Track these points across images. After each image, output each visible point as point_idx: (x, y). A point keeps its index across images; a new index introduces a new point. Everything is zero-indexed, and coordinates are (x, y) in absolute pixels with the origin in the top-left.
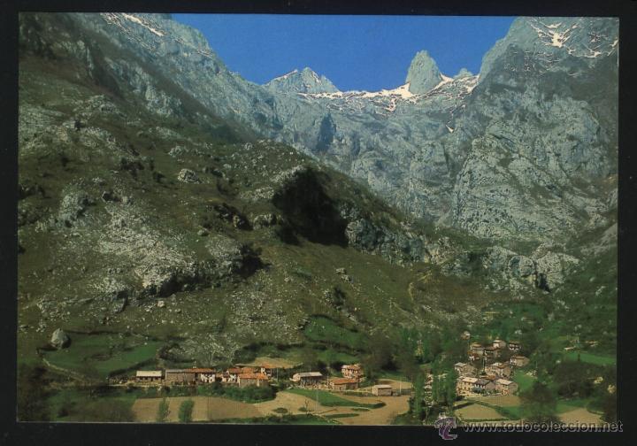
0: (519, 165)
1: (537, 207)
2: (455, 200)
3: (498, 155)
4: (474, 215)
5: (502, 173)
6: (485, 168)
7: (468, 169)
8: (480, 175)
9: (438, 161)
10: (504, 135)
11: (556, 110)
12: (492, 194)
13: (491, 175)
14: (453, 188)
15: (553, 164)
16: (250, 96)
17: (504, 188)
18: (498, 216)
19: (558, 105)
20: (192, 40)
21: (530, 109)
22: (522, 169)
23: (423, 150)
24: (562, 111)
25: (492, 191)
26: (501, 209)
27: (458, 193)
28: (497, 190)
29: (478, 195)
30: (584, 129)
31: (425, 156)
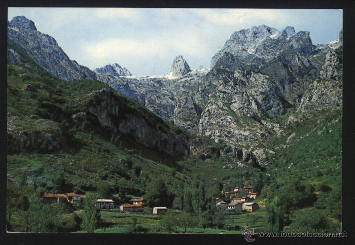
0: (236, 106)
1: (247, 127)
2: (200, 128)
3: (223, 101)
4: (212, 133)
5: (226, 110)
6: (217, 108)
7: (207, 109)
8: (214, 112)
9: (190, 107)
10: (226, 91)
11: (252, 79)
12: (222, 121)
13: (220, 111)
14: (199, 121)
15: (254, 106)
16: (81, 73)
17: (229, 117)
18: (226, 133)
19: (253, 77)
20: (48, 42)
21: (239, 78)
22: (238, 107)
23: (181, 101)
24: (256, 80)
25: (222, 120)
26: (228, 129)
27: (202, 124)
28: (224, 119)
29: (214, 122)
30: (268, 89)
31: (182, 104)
